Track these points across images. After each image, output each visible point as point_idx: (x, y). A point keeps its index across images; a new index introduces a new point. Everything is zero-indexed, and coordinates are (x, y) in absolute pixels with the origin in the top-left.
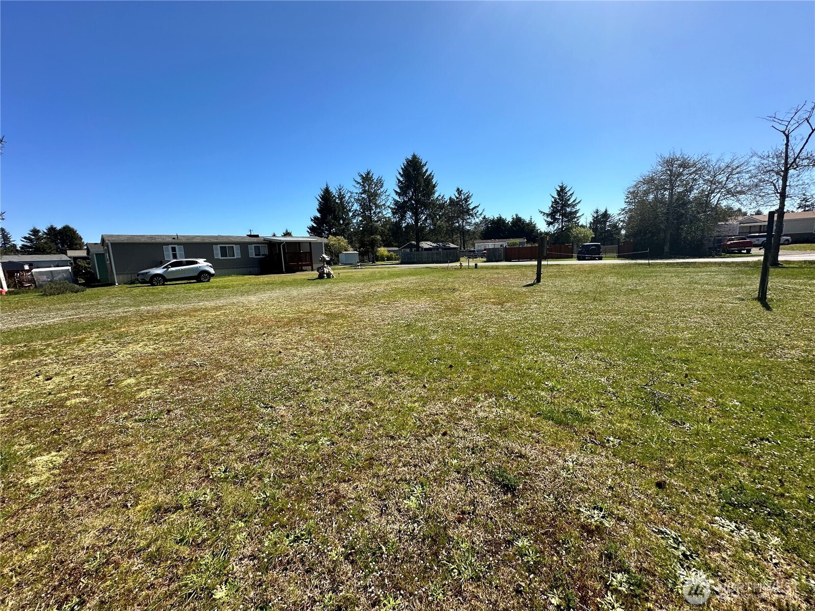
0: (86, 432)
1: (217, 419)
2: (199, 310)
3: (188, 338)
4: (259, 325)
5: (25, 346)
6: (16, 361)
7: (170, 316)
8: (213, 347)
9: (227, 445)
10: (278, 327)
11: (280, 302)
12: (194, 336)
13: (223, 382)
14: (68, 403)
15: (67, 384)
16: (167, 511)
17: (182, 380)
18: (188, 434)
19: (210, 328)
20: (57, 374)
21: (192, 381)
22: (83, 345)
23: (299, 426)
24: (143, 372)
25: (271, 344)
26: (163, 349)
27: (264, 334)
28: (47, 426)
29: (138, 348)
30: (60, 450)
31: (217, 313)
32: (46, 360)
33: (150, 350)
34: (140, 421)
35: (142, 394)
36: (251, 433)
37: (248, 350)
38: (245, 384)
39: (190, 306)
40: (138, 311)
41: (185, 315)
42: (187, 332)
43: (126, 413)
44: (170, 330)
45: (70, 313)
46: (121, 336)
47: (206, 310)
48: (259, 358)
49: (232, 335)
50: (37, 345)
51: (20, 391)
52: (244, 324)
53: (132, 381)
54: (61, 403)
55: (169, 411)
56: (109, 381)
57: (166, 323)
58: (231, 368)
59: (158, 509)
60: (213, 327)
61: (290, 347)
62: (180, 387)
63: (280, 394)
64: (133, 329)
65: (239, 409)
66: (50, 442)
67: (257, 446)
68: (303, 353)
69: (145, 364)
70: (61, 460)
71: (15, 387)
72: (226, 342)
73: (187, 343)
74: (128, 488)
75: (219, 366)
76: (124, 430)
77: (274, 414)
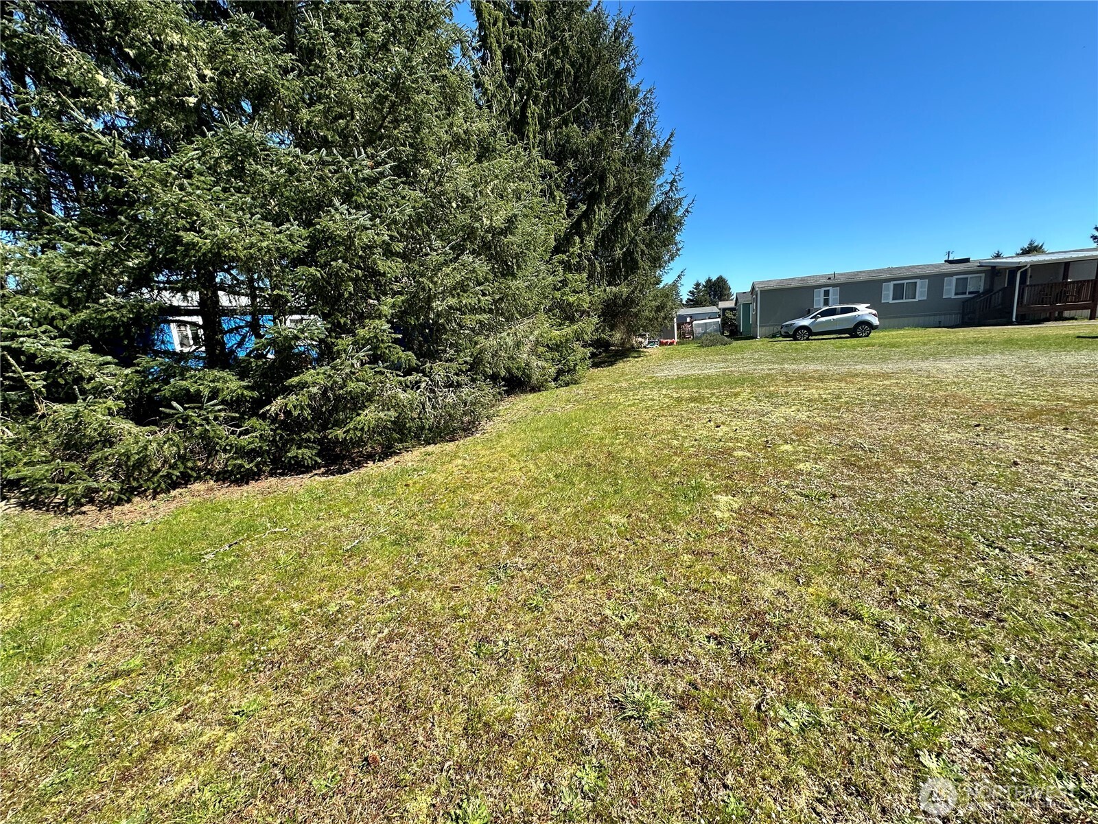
0: (753, 487)
1: (903, 531)
2: (857, 375)
3: (848, 410)
4: (965, 410)
5: (697, 392)
6: (693, 405)
7: (821, 380)
8: (886, 429)
9: (921, 572)
10: (1009, 420)
11: (1006, 376)
12: (857, 409)
13: (907, 483)
14: (735, 453)
15: (732, 435)
16: (843, 612)
17: (846, 462)
18: (862, 534)
19: (879, 401)
20: (723, 423)
21: (860, 467)
22: (739, 399)
23: (1077, 607)
24: (799, 440)
25: (993, 444)
26: (818, 419)
27: (978, 426)
28: (723, 470)
29: (790, 411)
30: (734, 496)
31: (885, 382)
32: (713, 408)
33: (803, 416)
34: (802, 495)
35: (801, 466)
36: (965, 575)
37: (946, 446)
38: (946, 496)
39: (844, 369)
40: (782, 369)
41: (840, 381)
42: (847, 403)
43: (787, 482)
44: (824, 396)
45: (722, 365)
46: (771, 396)
47: (867, 376)
48: (969, 462)
49: (915, 418)
50: (706, 392)
51: (700, 432)
52: (935, 403)
53: (788, 447)
54: (729, 452)
55: (834, 496)
56: (767, 442)
57: (817, 388)
58: (918, 465)
59: (834, 604)
60: (884, 401)
61: (1040, 459)
62: (845, 471)
63: (1022, 535)
64: (783, 390)
65: (941, 529)
66: (726, 486)
67: (976, 598)
68: (1075, 476)
69: (801, 433)
70: (736, 506)
71: (696, 428)
72: (906, 427)
73: (848, 417)
74: (798, 563)
75: (899, 459)
76: (786, 499)
77: (1009, 563)
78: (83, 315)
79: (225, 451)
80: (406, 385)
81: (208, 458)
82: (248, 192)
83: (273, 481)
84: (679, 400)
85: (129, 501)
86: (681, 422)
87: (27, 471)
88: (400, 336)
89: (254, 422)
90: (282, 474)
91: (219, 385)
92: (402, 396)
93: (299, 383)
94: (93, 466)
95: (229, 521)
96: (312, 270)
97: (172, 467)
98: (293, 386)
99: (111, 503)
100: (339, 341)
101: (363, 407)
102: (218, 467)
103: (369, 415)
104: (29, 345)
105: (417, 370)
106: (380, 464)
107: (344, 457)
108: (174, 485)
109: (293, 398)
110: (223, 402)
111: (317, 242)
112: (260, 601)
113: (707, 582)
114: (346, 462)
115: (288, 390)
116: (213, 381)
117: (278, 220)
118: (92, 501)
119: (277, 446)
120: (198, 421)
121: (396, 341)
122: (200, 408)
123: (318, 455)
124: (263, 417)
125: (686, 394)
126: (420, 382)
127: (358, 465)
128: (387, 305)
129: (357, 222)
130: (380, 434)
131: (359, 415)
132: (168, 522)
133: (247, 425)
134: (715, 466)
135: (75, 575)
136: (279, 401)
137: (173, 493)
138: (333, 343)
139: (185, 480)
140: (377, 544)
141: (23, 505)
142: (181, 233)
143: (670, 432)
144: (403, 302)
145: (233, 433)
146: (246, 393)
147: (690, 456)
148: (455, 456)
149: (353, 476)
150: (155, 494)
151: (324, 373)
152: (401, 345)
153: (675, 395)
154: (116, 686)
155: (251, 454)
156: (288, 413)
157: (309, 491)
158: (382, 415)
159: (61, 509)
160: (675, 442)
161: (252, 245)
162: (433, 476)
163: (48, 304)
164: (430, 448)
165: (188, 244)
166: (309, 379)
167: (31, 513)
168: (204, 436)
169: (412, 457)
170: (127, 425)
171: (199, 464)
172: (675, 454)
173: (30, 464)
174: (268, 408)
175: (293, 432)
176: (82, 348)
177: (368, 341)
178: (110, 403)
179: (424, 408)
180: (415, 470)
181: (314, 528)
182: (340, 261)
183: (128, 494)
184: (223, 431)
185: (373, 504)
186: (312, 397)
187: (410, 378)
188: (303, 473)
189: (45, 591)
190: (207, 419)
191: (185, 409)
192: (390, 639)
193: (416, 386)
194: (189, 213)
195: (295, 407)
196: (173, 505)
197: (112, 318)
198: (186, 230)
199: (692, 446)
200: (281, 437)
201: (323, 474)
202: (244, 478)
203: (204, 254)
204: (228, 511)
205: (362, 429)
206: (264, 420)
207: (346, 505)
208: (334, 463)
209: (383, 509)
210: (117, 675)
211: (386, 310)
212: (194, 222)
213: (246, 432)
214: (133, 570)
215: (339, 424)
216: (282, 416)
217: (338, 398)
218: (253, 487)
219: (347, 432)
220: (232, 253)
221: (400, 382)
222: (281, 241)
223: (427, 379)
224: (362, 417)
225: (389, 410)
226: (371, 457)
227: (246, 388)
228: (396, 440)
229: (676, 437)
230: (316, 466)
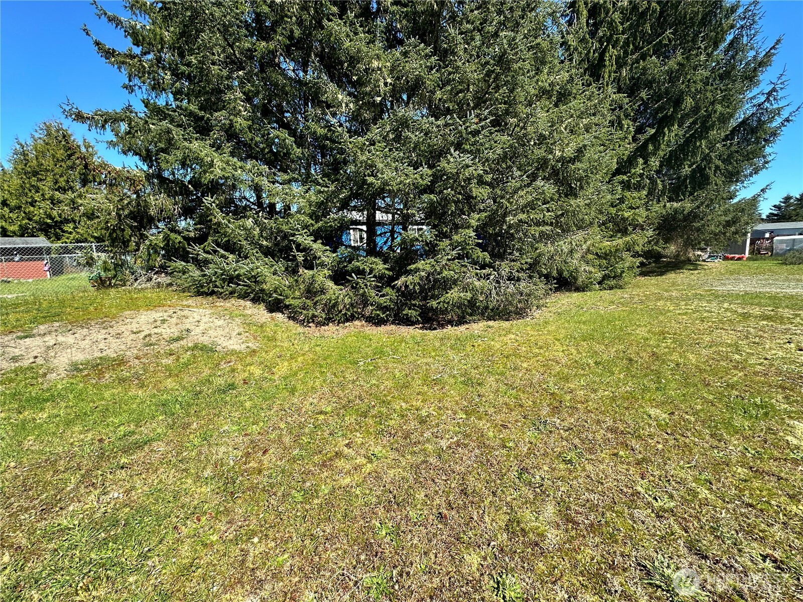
5: (773, 310)
6: (765, 323)
32: (795, 330)
50: (787, 313)
51: (773, 352)
71: (767, 346)
78: (320, 224)
79: (372, 305)
80: (481, 277)
81: (363, 308)
82: (401, 150)
83: (393, 327)
84: (746, 316)
85: (328, 325)
86: (747, 338)
87: (292, 302)
88: (480, 241)
89: (388, 290)
90: (398, 324)
91: (374, 266)
92: (477, 283)
93: (415, 268)
94: (315, 304)
95: (371, 346)
96: (432, 196)
97: (348, 310)
98: (411, 270)
99: (320, 324)
100: (441, 243)
101: (450, 288)
102: (367, 314)
103: (454, 294)
104: (299, 239)
105: (490, 266)
106: (456, 328)
107: (434, 320)
108: (347, 320)
109: (410, 277)
110: (375, 276)
111: (436, 178)
112: (385, 396)
113: (768, 502)
114: (435, 323)
115: (408, 273)
116: (371, 264)
117: (416, 166)
118: (313, 321)
119: (398, 306)
120: (363, 286)
121: (478, 245)
122: (364, 279)
123: (419, 315)
124: (393, 287)
125: (757, 311)
126: (490, 274)
127: (442, 326)
128: (474, 219)
129: (464, 163)
130: (458, 308)
131: (447, 293)
132: (343, 339)
133: (384, 291)
134: (792, 390)
135: (306, 357)
136: (403, 279)
137: (347, 324)
138: (437, 244)
139: (352, 318)
140: (452, 381)
141: (289, 318)
142: (367, 178)
143: (730, 345)
144: (486, 217)
145: (377, 295)
146: (387, 272)
147: (756, 373)
148: (509, 332)
149: (439, 333)
150: (339, 323)
151: (430, 264)
152: (480, 248)
153: (740, 310)
154: (322, 417)
155: (384, 309)
156: (406, 286)
157: (413, 337)
158: (462, 295)
159: (302, 323)
160: (737, 357)
161: (401, 182)
162: (492, 343)
163: (307, 218)
164: (491, 323)
165: (369, 184)
166: (421, 267)
167: (291, 322)
168: (363, 295)
169: (478, 327)
170: (330, 284)
171: (359, 310)
172: (736, 368)
173: (293, 298)
174: (396, 282)
175: (407, 299)
176: (318, 242)
177: (459, 244)
178: (326, 271)
179: (490, 294)
180: (479, 336)
181: (415, 361)
182: (449, 190)
183: (328, 320)
184: (373, 293)
185: (451, 354)
186: (421, 279)
187: (484, 271)
188: (409, 325)
189: (296, 361)
190: (366, 285)
191: (358, 278)
192: (458, 444)
193: (487, 277)
194: (371, 166)
195: (411, 283)
196: (346, 331)
197: (331, 226)
198: (369, 176)
199: (760, 364)
200: (401, 301)
201: (421, 328)
202: (379, 322)
203: (376, 189)
204: (370, 340)
205: (448, 303)
206: (393, 289)
207: (434, 351)
208: (427, 322)
209: (457, 359)
210: (321, 413)
211: (474, 223)
212: (373, 171)
213: (383, 296)
214: (329, 361)
215: (434, 297)
216: (403, 289)
217: (436, 281)
218: (383, 328)
219: (439, 303)
220: (390, 187)
221: (477, 274)
222: (416, 179)
223: (496, 273)
224: (449, 294)
225: (467, 292)
226: (450, 322)
227: (387, 269)
228: (468, 314)
229: (738, 351)
230: (417, 322)
